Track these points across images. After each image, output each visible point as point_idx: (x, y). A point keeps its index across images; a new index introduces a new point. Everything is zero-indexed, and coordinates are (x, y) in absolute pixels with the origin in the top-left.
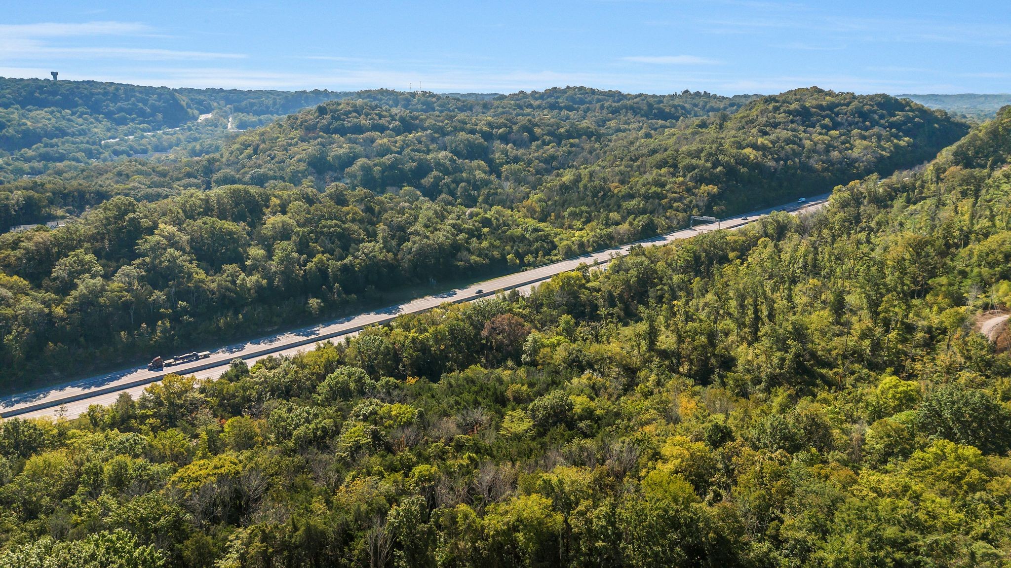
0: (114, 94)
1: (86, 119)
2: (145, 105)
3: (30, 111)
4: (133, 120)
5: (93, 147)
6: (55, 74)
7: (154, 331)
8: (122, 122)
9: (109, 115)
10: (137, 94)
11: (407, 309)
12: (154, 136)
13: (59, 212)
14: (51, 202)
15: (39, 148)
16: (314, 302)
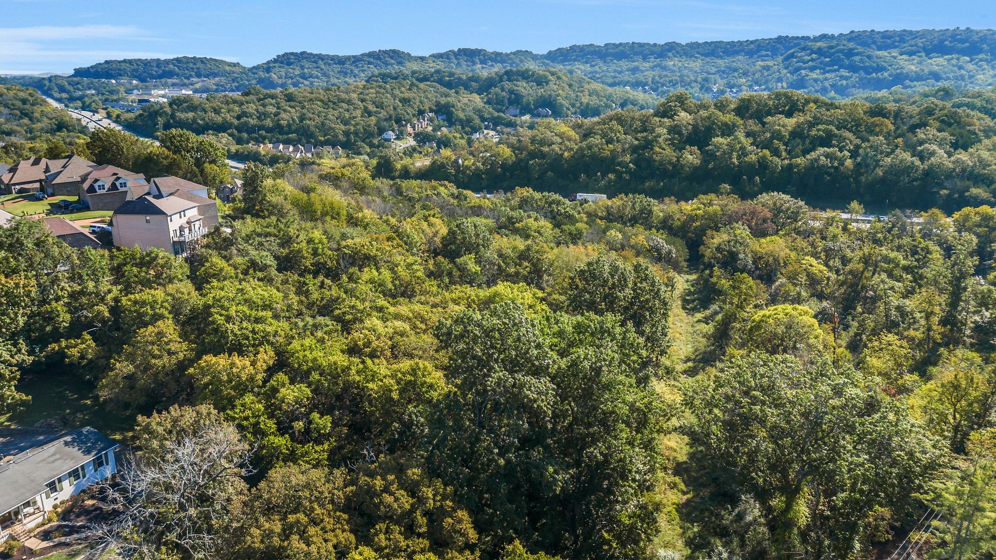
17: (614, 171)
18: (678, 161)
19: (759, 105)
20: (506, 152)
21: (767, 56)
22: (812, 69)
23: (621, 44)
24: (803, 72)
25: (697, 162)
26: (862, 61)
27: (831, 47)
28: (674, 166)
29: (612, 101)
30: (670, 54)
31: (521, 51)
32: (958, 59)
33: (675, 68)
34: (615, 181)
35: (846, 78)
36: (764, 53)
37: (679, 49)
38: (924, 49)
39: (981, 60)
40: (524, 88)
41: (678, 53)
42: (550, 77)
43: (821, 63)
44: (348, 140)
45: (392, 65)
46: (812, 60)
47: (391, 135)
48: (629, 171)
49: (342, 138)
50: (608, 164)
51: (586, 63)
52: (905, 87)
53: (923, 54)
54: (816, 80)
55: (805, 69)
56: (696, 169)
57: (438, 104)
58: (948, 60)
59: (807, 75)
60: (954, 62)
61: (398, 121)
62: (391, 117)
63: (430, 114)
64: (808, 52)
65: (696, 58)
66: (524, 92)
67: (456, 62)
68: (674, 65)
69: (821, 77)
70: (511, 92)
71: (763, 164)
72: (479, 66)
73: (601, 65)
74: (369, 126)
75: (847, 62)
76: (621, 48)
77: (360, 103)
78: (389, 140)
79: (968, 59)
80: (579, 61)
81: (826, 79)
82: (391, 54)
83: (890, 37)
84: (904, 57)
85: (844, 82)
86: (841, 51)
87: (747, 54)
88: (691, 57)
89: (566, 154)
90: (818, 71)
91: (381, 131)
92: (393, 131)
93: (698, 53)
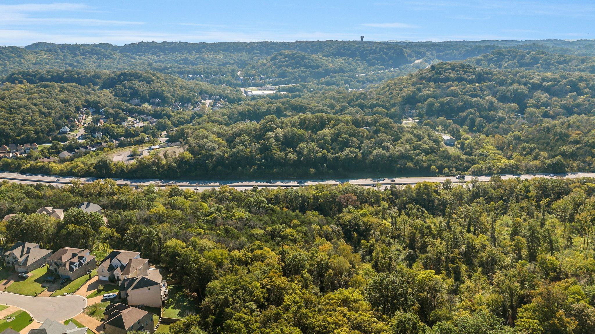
0: (374, 50)
1: (357, 63)
2: (386, 56)
3: (336, 59)
4: (378, 64)
5: (349, 79)
6: (362, 37)
7: (251, 169)
8: (373, 65)
9: (368, 62)
10: (385, 50)
11: (352, 182)
12: (383, 73)
13: (289, 114)
14: (286, 109)
15: (328, 78)
16: (312, 170)
17: (255, 164)
18: (286, 157)
19: (309, 121)
20: (188, 155)
21: (258, 53)
22: (287, 66)
23: (172, 43)
24: (283, 68)
25: (296, 158)
26: (309, 62)
27: (293, 54)
28: (284, 159)
29: (194, 92)
30: (204, 50)
31: (103, 44)
32: (348, 59)
33: (209, 59)
34: (257, 169)
35: (305, 72)
36: (256, 52)
37: (208, 47)
38: (333, 54)
39: (357, 60)
40: (142, 87)
41: (208, 49)
42: (154, 78)
43: (291, 63)
44: (39, 137)
45: (13, 58)
46: (286, 61)
47: (67, 129)
48: (263, 164)
49: (33, 136)
50: (250, 160)
51: (153, 54)
52: (331, 77)
53: (332, 56)
54: (291, 73)
55: (283, 66)
56: (294, 161)
57: (87, 101)
58: (344, 60)
59: (286, 70)
60: (347, 61)
61: (67, 118)
62: (62, 116)
63: (85, 109)
64: (283, 56)
65: (219, 52)
66: (141, 89)
67: (63, 54)
68: (208, 57)
69: (293, 71)
70: (131, 88)
71: (324, 157)
72: (81, 57)
73: (163, 56)
74: (50, 125)
75: (303, 63)
76: (173, 45)
77: (33, 106)
78: (66, 133)
79: (352, 59)
80: (148, 52)
81: (295, 72)
82: (11, 49)
83: (315, 46)
84: (325, 58)
85: (304, 74)
86: (299, 57)
87: (246, 51)
88: (216, 52)
89: (226, 155)
90: (290, 68)
91: (58, 126)
92: (67, 125)
93: (220, 50)
